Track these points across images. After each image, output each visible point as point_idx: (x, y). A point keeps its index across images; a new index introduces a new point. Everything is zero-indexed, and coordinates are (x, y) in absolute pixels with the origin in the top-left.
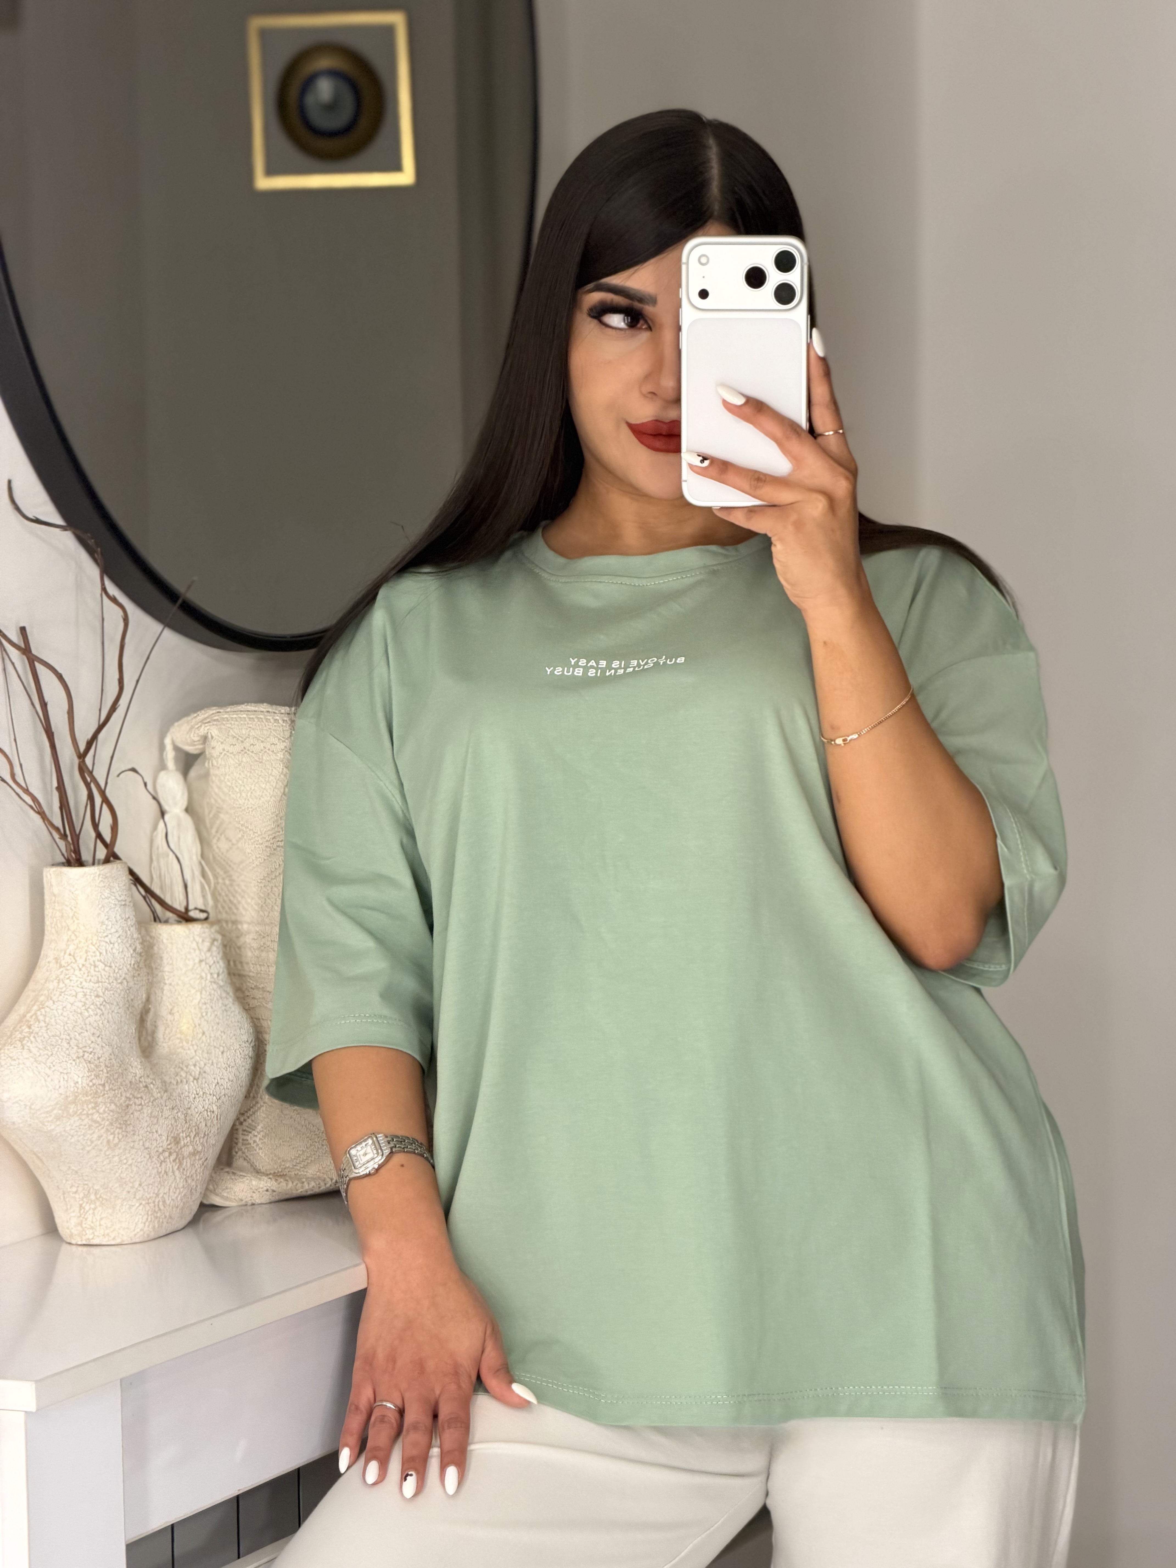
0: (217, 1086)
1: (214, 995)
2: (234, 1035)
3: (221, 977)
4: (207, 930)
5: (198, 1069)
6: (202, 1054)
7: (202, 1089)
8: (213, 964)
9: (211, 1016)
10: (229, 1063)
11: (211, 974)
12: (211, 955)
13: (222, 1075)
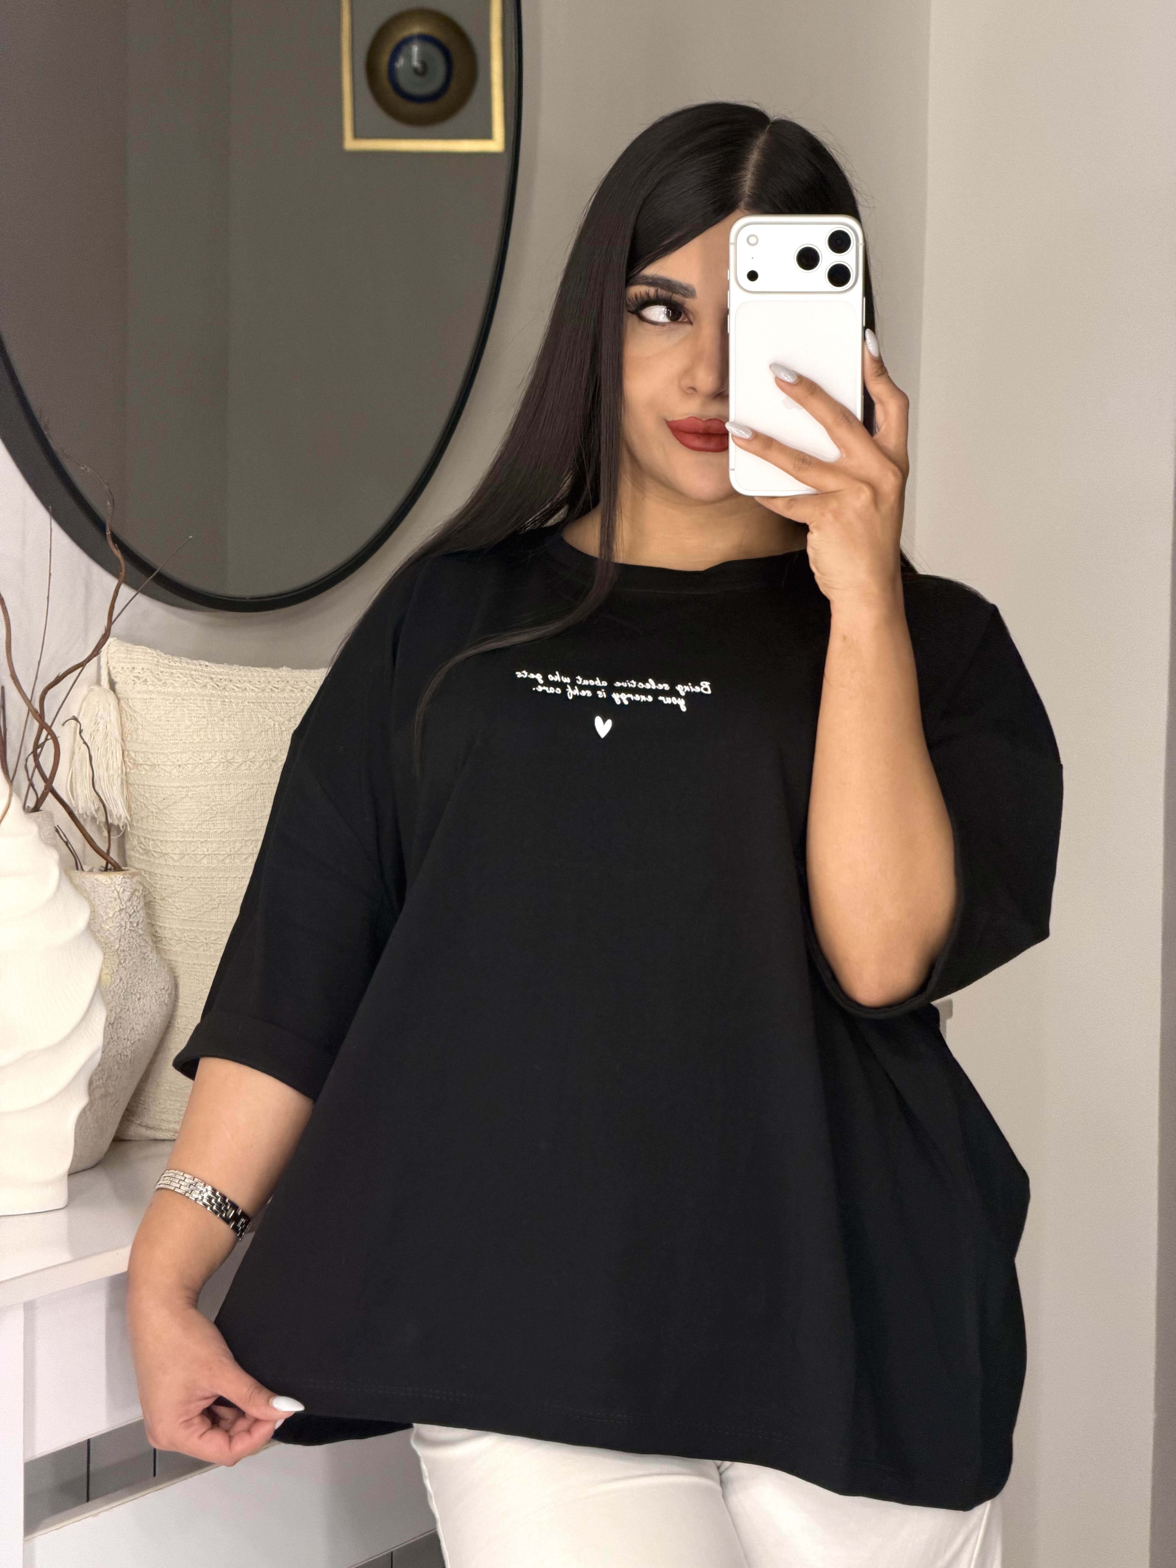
0: (132, 1031)
1: (133, 943)
2: (151, 982)
4: (127, 880)
6: (119, 1001)
8: (133, 913)
9: (129, 963)
10: (144, 1009)
11: (131, 922)
12: (131, 905)
13: (138, 1021)
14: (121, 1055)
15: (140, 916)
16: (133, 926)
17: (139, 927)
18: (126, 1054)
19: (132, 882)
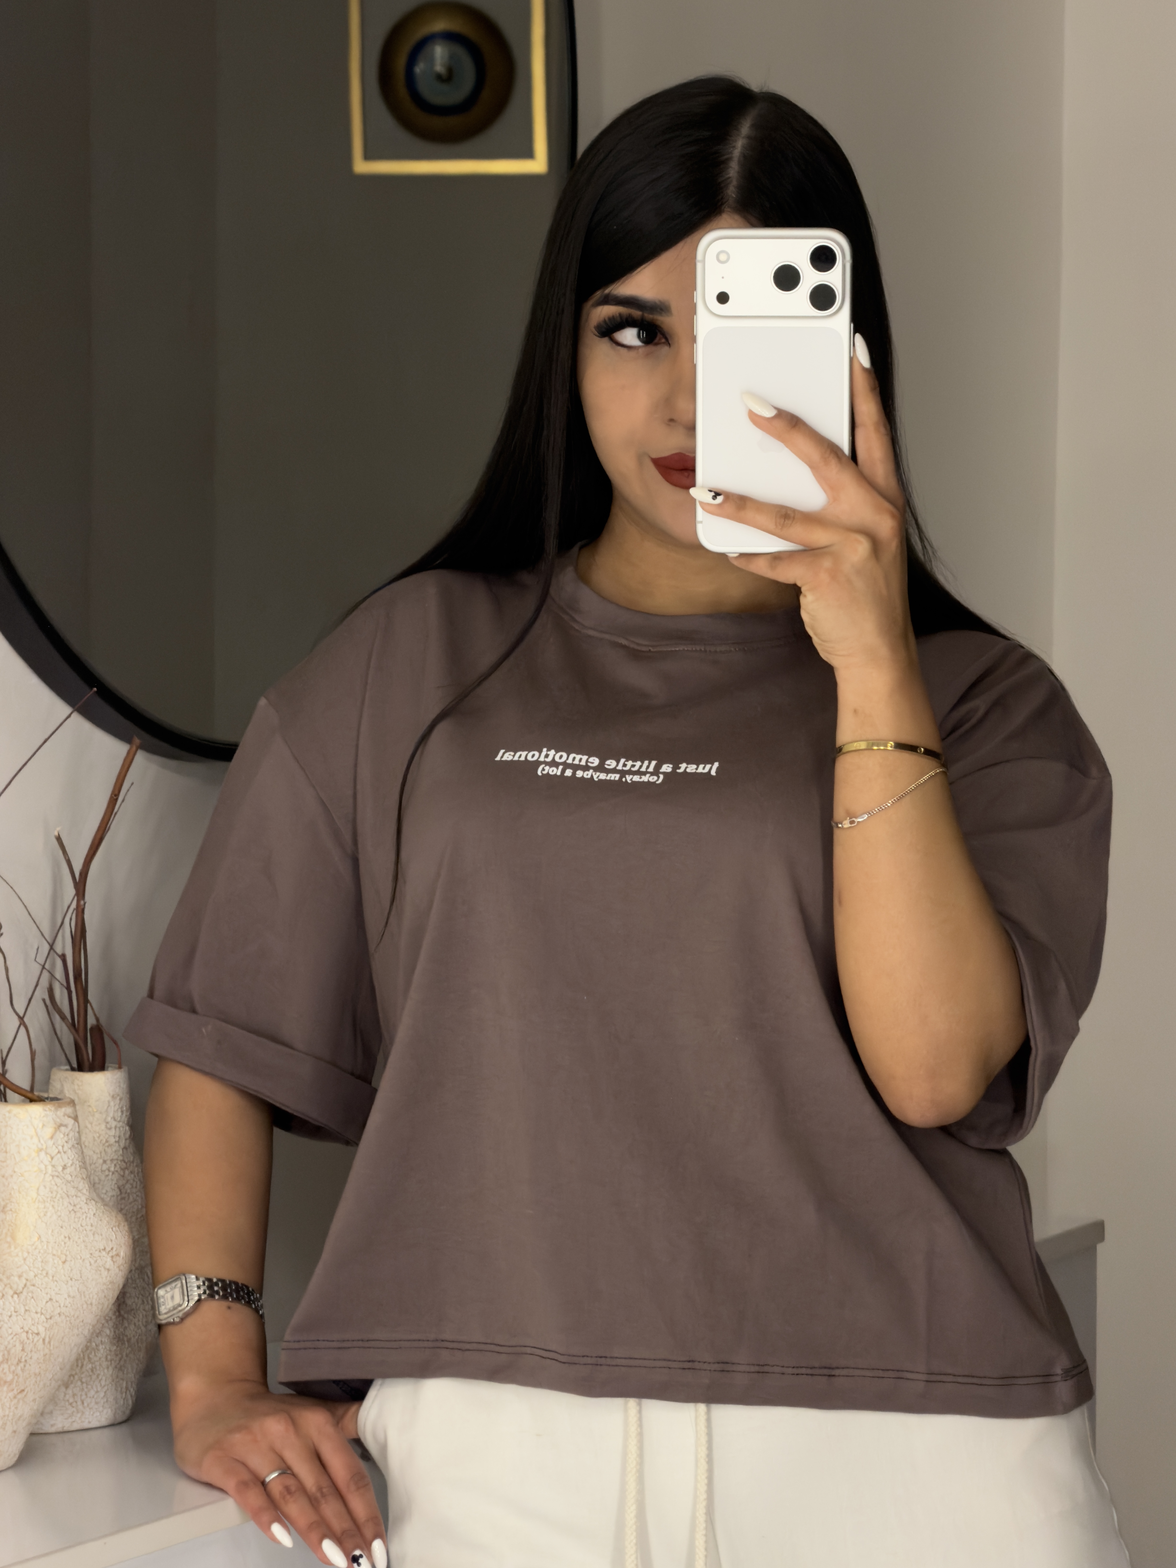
0: (49, 1302)
1: (57, 1192)
2: (84, 1241)
3: (68, 1171)
4: (48, 1112)
5: (24, 1281)
6: (33, 1264)
7: (24, 1305)
8: (56, 1154)
9: (50, 1217)
10: (71, 1276)
11: (53, 1166)
12: (54, 1144)
13: (60, 1290)
14: (27, 1332)
15: (69, 1158)
16: (56, 1171)
17: (65, 1171)
18: (36, 1332)
19: (56, 1115)
